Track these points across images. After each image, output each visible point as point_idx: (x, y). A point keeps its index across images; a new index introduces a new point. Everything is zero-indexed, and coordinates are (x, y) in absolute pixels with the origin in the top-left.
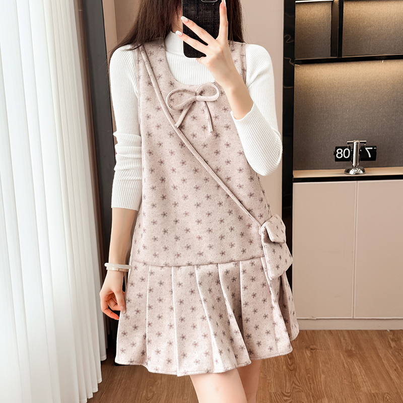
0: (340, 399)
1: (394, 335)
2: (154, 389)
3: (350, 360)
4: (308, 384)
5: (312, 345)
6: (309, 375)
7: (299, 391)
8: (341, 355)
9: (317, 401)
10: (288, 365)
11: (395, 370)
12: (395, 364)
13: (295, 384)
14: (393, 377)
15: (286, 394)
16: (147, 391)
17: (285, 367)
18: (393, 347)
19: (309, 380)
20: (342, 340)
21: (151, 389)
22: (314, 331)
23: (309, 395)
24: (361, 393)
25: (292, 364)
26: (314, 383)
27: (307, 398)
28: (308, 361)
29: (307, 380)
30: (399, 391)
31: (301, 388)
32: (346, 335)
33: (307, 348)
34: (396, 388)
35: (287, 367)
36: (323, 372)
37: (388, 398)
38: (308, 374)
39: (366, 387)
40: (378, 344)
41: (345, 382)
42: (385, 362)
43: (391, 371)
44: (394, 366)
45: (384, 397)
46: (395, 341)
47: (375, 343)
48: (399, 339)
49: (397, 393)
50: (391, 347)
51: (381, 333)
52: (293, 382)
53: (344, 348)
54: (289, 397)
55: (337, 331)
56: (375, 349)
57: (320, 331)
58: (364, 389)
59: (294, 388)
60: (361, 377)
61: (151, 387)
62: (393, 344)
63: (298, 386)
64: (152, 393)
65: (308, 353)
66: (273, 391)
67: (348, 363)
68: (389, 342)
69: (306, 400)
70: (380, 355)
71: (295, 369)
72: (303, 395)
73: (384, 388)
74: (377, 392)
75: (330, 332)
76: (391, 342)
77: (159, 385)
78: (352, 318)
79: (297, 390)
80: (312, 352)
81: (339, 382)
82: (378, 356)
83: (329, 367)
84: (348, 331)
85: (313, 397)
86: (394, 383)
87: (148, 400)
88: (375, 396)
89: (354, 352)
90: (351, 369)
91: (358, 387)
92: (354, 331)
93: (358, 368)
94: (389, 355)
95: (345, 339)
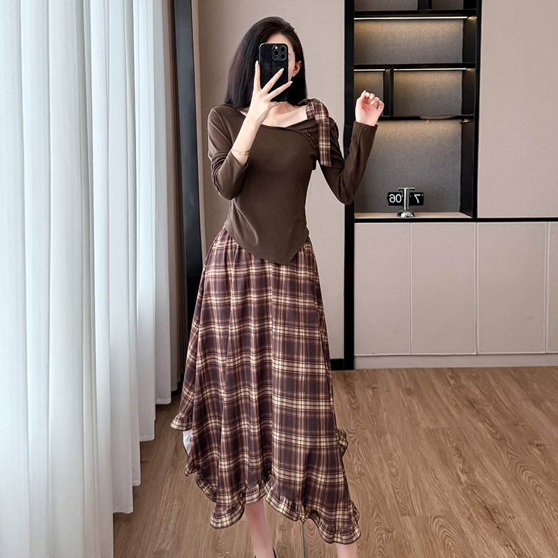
1: (452, 372)
3: (409, 398)
4: (372, 422)
5: (374, 384)
6: (372, 413)
7: (363, 429)
8: (402, 394)
10: (351, 404)
11: (456, 406)
12: (455, 401)
13: (359, 422)
14: (454, 412)
17: (348, 406)
18: (452, 384)
19: (372, 418)
20: (401, 378)
22: (374, 370)
23: (373, 431)
25: (355, 402)
26: (377, 420)
27: (371, 435)
28: (370, 400)
29: (370, 417)
30: (459, 425)
31: (364, 425)
32: (405, 373)
33: (368, 387)
34: (457, 423)
35: (350, 406)
36: (385, 410)
37: (448, 432)
38: (370, 412)
39: (425, 423)
40: (436, 382)
41: (406, 419)
42: (445, 400)
43: (450, 408)
46: (454, 379)
48: (459, 377)
49: (459, 428)
50: (450, 384)
51: (438, 371)
52: (357, 420)
53: (404, 386)
55: (396, 369)
56: (433, 386)
58: (423, 425)
59: (358, 425)
60: (419, 414)
62: (452, 382)
63: (362, 423)
65: (370, 392)
68: (448, 380)
69: (370, 437)
70: (439, 392)
71: (358, 408)
72: (368, 432)
74: (437, 427)
75: (390, 370)
76: (450, 380)
78: (409, 354)
79: (361, 428)
80: (373, 391)
82: (436, 393)
84: (406, 369)
85: (377, 433)
86: (454, 419)
88: (434, 432)
90: (410, 406)
92: (412, 369)
93: (416, 406)
94: (448, 392)
95: (404, 377)
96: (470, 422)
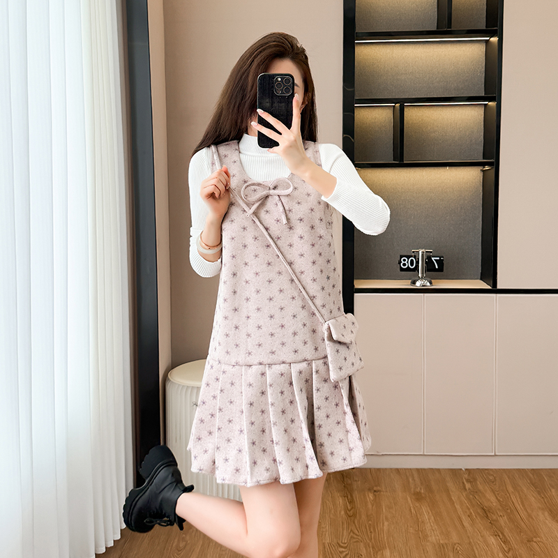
0: (404, 550)
1: (469, 475)
2: (188, 537)
3: (417, 505)
4: (369, 533)
5: (376, 486)
6: (370, 522)
7: (357, 542)
8: (409, 499)
9: (377, 553)
10: (346, 510)
11: (469, 516)
12: (469, 509)
13: (353, 533)
14: (466, 524)
15: (342, 545)
16: (179, 541)
17: (343, 512)
18: (467, 488)
19: (370, 528)
20: (411, 480)
21: (183, 538)
22: (379, 470)
23: (369, 545)
24: (428, 544)
25: (352, 508)
26: (375, 531)
27: (366, 550)
28: (370, 506)
29: (368, 528)
30: (471, 540)
31: (360, 538)
32: (416, 475)
33: (369, 490)
34: (468, 537)
35: (346, 513)
36: (387, 519)
37: (458, 548)
38: (369, 520)
39: (434, 537)
40: (450, 485)
41: (411, 530)
42: (458, 507)
43: (464, 518)
44: (467, 511)
45: (454, 548)
46: (471, 482)
47: (448, 485)
48: (475, 480)
49: (470, 543)
50: (466, 490)
51: (455, 472)
52: (351, 530)
53: (412, 490)
54: (345, 548)
55: (405, 469)
56: (447, 491)
57: (386, 469)
58: (433, 539)
59: (351, 537)
60: (429, 524)
61: (184, 535)
62: (468, 486)
63: (356, 535)
64: (184, 543)
65: (371, 496)
66: (328, 541)
67: (416, 508)
68: (463, 483)
69: (365, 552)
70: (453, 498)
71: (354, 515)
72: (362, 544)
73: (455, 538)
74: (446, 541)
75: (397, 470)
76: (465, 483)
77: (193, 534)
78: (422, 453)
79: (355, 540)
80: (375, 495)
81: (404, 530)
82: (450, 499)
83: (394, 512)
84: (418, 470)
85: (373, 547)
87: (179, 551)
88: (444, 547)
89: (423, 496)
90: (418, 515)
91: (426, 537)
92: (424, 469)
93: (426, 514)
94: (463, 498)
95: (413, 479)
96: (482, 536)
